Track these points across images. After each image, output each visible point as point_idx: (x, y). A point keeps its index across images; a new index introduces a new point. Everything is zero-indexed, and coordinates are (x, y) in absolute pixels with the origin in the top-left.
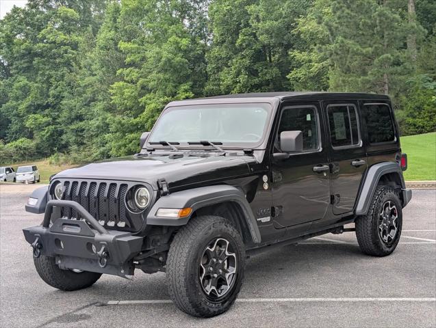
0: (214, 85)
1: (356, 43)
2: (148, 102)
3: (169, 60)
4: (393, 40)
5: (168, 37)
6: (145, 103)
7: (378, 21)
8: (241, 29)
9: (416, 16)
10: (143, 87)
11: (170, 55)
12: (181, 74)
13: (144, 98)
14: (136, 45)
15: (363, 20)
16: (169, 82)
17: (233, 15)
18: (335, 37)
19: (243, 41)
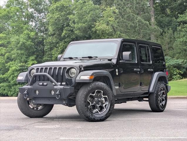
0: (48, 57)
1: (127, 36)
2: (11, 66)
3: (24, 43)
4: (145, 34)
5: (23, 31)
6: (9, 67)
7: (137, 25)
8: (64, 27)
9: (156, 23)
10: (8, 58)
11: (24, 41)
12: (30, 51)
13: (9, 64)
14: (5, 35)
15: (130, 24)
16: (23, 55)
17: (60, 20)
18: (116, 32)
19: (66, 34)
